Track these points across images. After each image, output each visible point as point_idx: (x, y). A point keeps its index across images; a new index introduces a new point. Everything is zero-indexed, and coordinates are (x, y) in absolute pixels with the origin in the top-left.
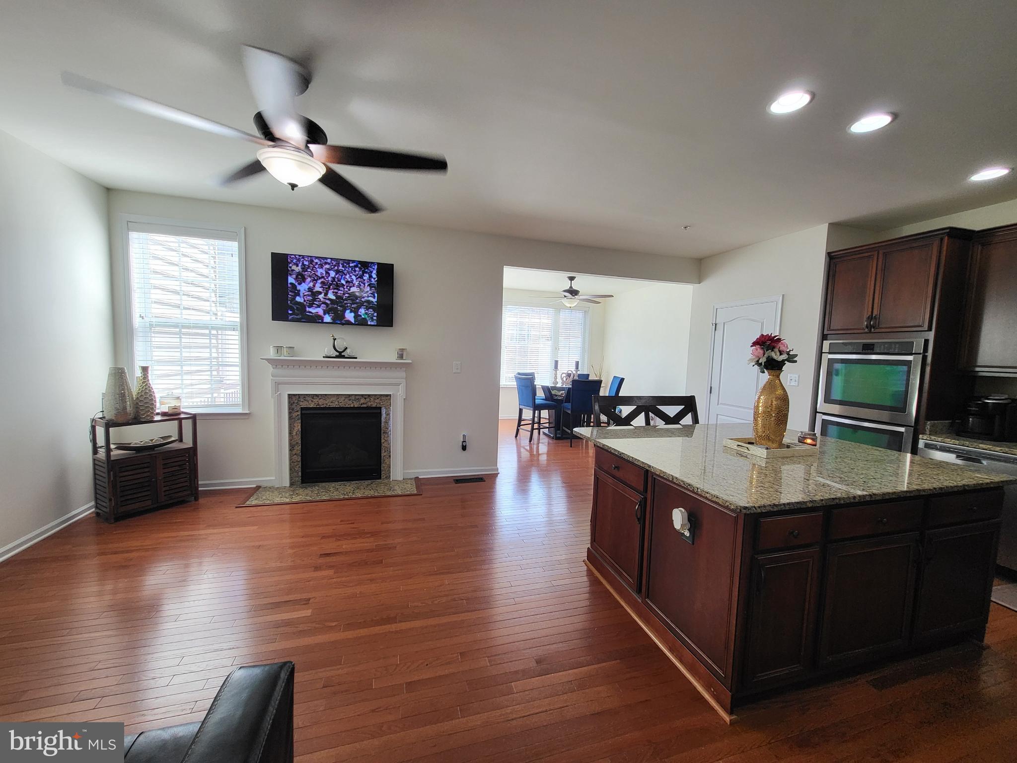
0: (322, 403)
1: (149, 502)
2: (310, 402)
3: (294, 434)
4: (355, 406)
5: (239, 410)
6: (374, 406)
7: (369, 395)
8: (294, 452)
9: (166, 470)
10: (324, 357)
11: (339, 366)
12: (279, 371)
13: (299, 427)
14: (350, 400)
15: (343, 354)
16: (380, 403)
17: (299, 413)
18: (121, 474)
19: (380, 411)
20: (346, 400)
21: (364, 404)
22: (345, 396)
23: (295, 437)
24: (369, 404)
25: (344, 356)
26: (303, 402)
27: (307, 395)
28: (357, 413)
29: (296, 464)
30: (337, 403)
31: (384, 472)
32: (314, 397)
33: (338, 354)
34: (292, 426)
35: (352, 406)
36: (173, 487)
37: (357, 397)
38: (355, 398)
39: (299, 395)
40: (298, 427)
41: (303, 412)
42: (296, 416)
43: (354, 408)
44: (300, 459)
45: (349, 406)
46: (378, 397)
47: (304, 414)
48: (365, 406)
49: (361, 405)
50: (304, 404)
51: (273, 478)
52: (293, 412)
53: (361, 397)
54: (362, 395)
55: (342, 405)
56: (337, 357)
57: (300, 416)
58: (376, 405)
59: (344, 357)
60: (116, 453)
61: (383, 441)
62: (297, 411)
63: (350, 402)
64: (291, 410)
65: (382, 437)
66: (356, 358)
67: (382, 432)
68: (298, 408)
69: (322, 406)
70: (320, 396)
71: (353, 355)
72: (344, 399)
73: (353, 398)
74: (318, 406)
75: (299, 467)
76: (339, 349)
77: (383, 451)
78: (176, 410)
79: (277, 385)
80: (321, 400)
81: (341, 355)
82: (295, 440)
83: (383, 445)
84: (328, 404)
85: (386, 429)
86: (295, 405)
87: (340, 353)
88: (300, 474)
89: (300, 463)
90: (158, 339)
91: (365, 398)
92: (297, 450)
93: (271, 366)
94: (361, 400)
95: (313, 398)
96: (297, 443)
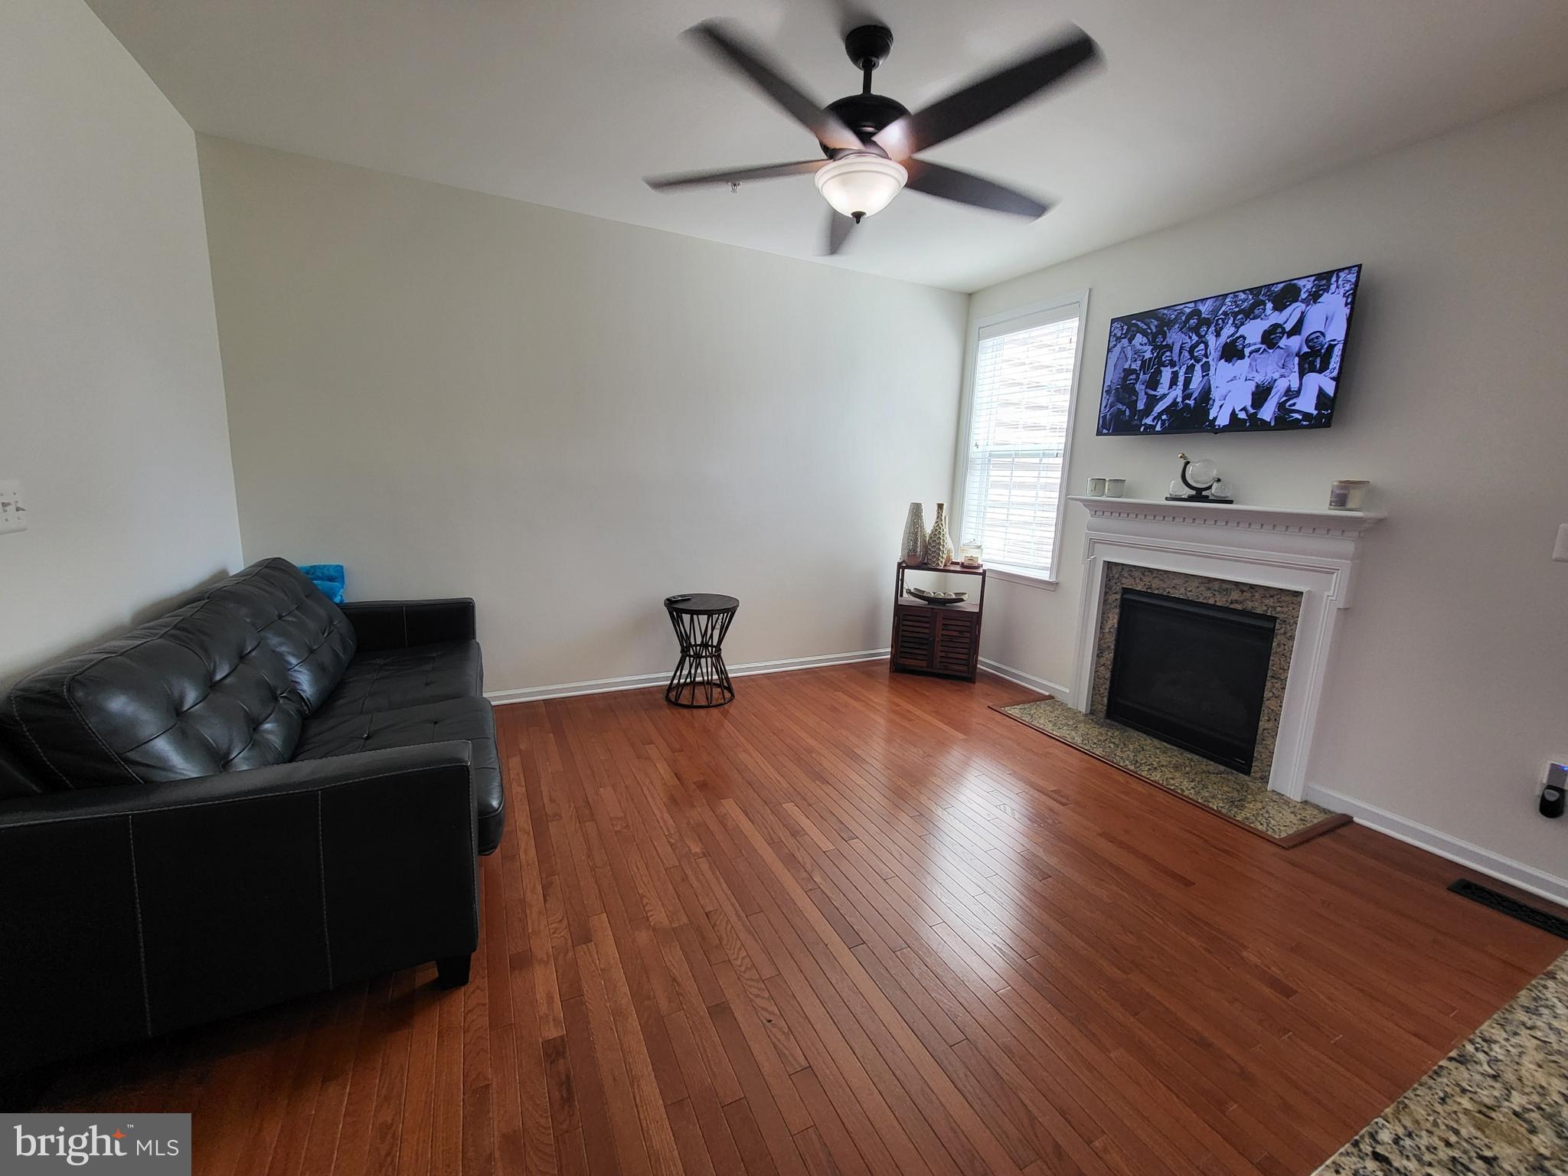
0: (1157, 586)
1: (924, 664)
2: (1138, 581)
3: (1107, 631)
4: (1218, 604)
5: (1045, 576)
6: (1259, 611)
7: (1252, 587)
8: (1103, 661)
9: (945, 633)
10: (1167, 499)
11: (1194, 517)
12: (1098, 521)
13: (1116, 621)
14: (1209, 589)
15: (1204, 493)
16: (1274, 608)
17: (1118, 597)
18: (905, 623)
19: (1272, 627)
20: (1200, 589)
21: (1237, 602)
22: (1200, 581)
23: (1107, 636)
24: (1249, 605)
25: (1208, 497)
26: (1126, 578)
27: (1135, 566)
28: (1222, 620)
29: (1101, 681)
30: (1182, 590)
31: (1259, 765)
32: (1146, 573)
33: (1193, 492)
34: (1105, 615)
35: (1211, 601)
36: (950, 655)
37: (1225, 586)
38: (1220, 587)
39: (1122, 564)
40: (1113, 620)
41: (1127, 596)
42: (1114, 602)
43: (1214, 607)
44: (1108, 675)
45: (1205, 601)
46: (1272, 593)
47: (1126, 598)
48: (1239, 607)
49: (1232, 603)
50: (1128, 583)
51: (1068, 691)
52: (1110, 593)
53: (1233, 587)
54: (1237, 584)
55: (1191, 596)
56: (1191, 499)
57: (1118, 602)
58: (1266, 611)
59: (1206, 499)
60: (907, 599)
61: (1267, 694)
62: (1116, 593)
63: (1209, 594)
64: (1107, 589)
65: (1268, 684)
66: (1231, 502)
67: (1270, 673)
68: (1118, 588)
69: (1156, 592)
70: (1155, 572)
71: (1229, 495)
72: (1197, 585)
73: (1216, 586)
74: (1149, 591)
75: (1106, 689)
76: (1196, 482)
77: (1264, 718)
78: (971, 562)
79: (1093, 543)
80: (1156, 581)
81: (1199, 495)
82: (1107, 640)
83: (1267, 703)
84: (1168, 590)
85: (1281, 671)
86: (1114, 581)
87: (1199, 490)
88: (1105, 700)
89: (1108, 683)
90: (995, 473)
91: (1243, 591)
92: (1107, 659)
93: (1088, 511)
94: (1233, 593)
95: (1143, 574)
96: (1109, 647)
